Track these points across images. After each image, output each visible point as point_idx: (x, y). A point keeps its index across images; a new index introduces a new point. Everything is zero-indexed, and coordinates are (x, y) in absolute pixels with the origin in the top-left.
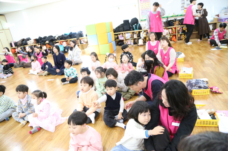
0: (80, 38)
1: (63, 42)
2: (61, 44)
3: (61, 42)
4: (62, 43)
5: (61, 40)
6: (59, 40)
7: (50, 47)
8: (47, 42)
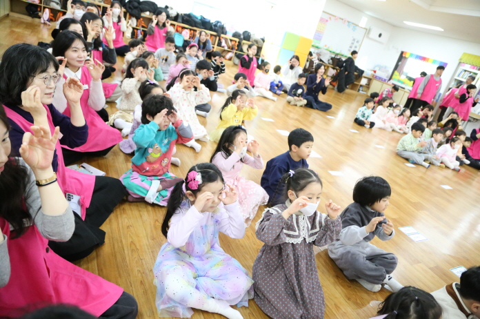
0: (222, 35)
1: (183, 28)
2: (177, 31)
3: (180, 27)
4: (180, 29)
5: (183, 23)
6: (180, 22)
7: (143, 27)
8: (148, 13)
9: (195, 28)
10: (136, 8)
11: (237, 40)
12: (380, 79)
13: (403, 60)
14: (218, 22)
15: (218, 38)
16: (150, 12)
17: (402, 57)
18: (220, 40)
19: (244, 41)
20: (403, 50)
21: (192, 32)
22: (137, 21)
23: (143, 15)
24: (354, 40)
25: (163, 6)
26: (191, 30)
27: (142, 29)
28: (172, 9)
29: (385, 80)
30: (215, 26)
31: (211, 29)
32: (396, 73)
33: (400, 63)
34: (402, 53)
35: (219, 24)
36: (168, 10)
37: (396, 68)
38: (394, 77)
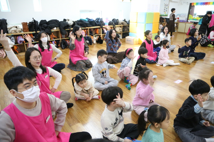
7: (54, 38)
8: (55, 28)
9: (87, 28)
10: (46, 28)
11: (112, 26)
12: (183, 21)
13: (192, 8)
14: (98, 19)
15: (101, 29)
16: (56, 27)
17: (191, 6)
18: (102, 29)
19: (116, 26)
20: (191, 2)
21: (85, 30)
22: (50, 36)
23: (52, 30)
24: (165, 5)
25: (62, 20)
26: (84, 29)
27: (54, 40)
28: (69, 20)
29: (186, 21)
30: (98, 22)
31: (96, 25)
32: (190, 15)
33: (191, 10)
34: (191, 4)
35: (99, 20)
36: (67, 21)
37: (189, 13)
38: (189, 18)
